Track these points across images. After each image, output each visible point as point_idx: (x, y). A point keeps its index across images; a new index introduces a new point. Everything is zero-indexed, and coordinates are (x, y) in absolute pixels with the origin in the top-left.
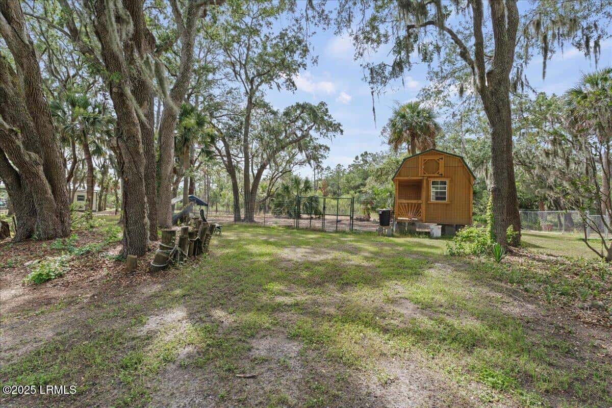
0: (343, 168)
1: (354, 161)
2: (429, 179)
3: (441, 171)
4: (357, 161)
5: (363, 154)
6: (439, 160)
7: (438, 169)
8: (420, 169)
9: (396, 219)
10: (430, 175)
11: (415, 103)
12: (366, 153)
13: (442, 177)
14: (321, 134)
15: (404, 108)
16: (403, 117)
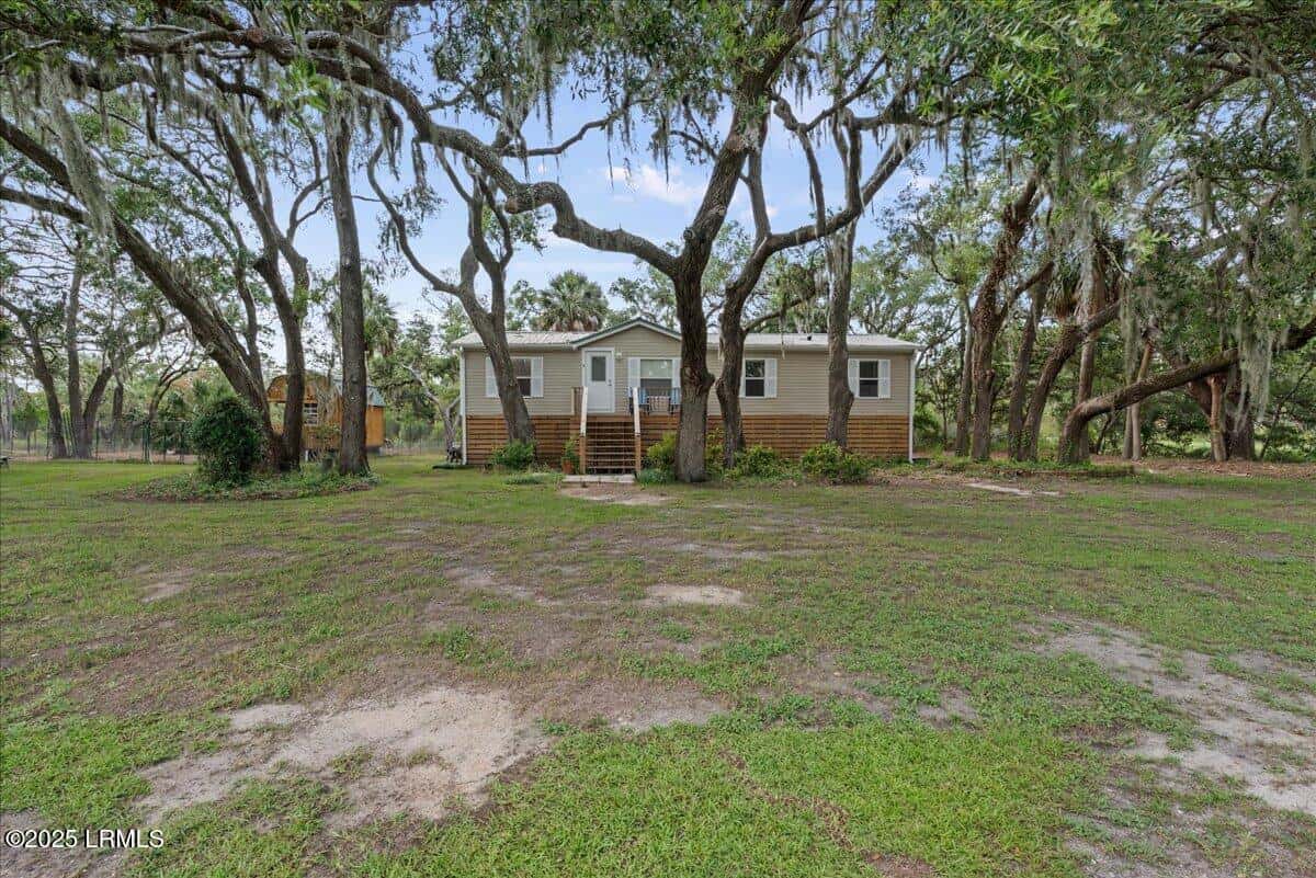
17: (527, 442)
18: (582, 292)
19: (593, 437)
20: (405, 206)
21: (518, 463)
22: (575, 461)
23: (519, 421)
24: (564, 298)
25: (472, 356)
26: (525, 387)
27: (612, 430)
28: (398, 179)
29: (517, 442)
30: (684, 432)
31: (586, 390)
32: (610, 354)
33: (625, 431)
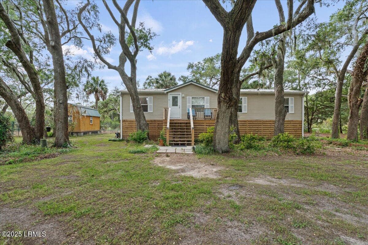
17: (145, 131)
18: (169, 78)
19: (173, 129)
20: (103, 42)
21: (140, 140)
22: (165, 140)
23: (142, 122)
24: (163, 80)
25: (125, 96)
26: (145, 108)
27: (181, 126)
28: (101, 31)
29: (140, 131)
30: (219, 128)
31: (170, 109)
32: (180, 95)
33: (186, 126)
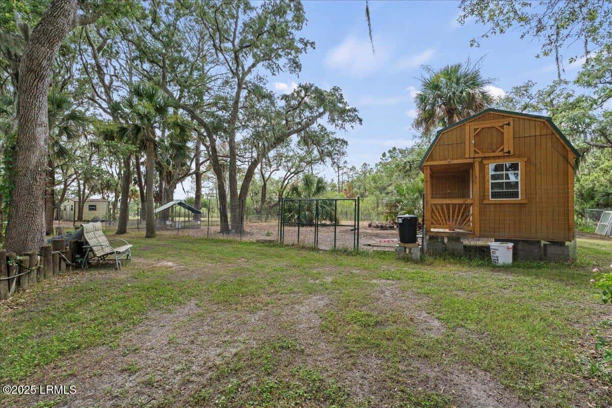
0: (371, 167)
1: (381, 159)
2: (485, 162)
3: (508, 146)
4: (384, 158)
5: (392, 150)
6: (502, 127)
7: (502, 143)
8: (467, 146)
9: (428, 231)
10: (487, 155)
11: (452, 67)
12: (394, 149)
13: (508, 157)
14: (337, 125)
15: (438, 77)
16: (436, 87)
